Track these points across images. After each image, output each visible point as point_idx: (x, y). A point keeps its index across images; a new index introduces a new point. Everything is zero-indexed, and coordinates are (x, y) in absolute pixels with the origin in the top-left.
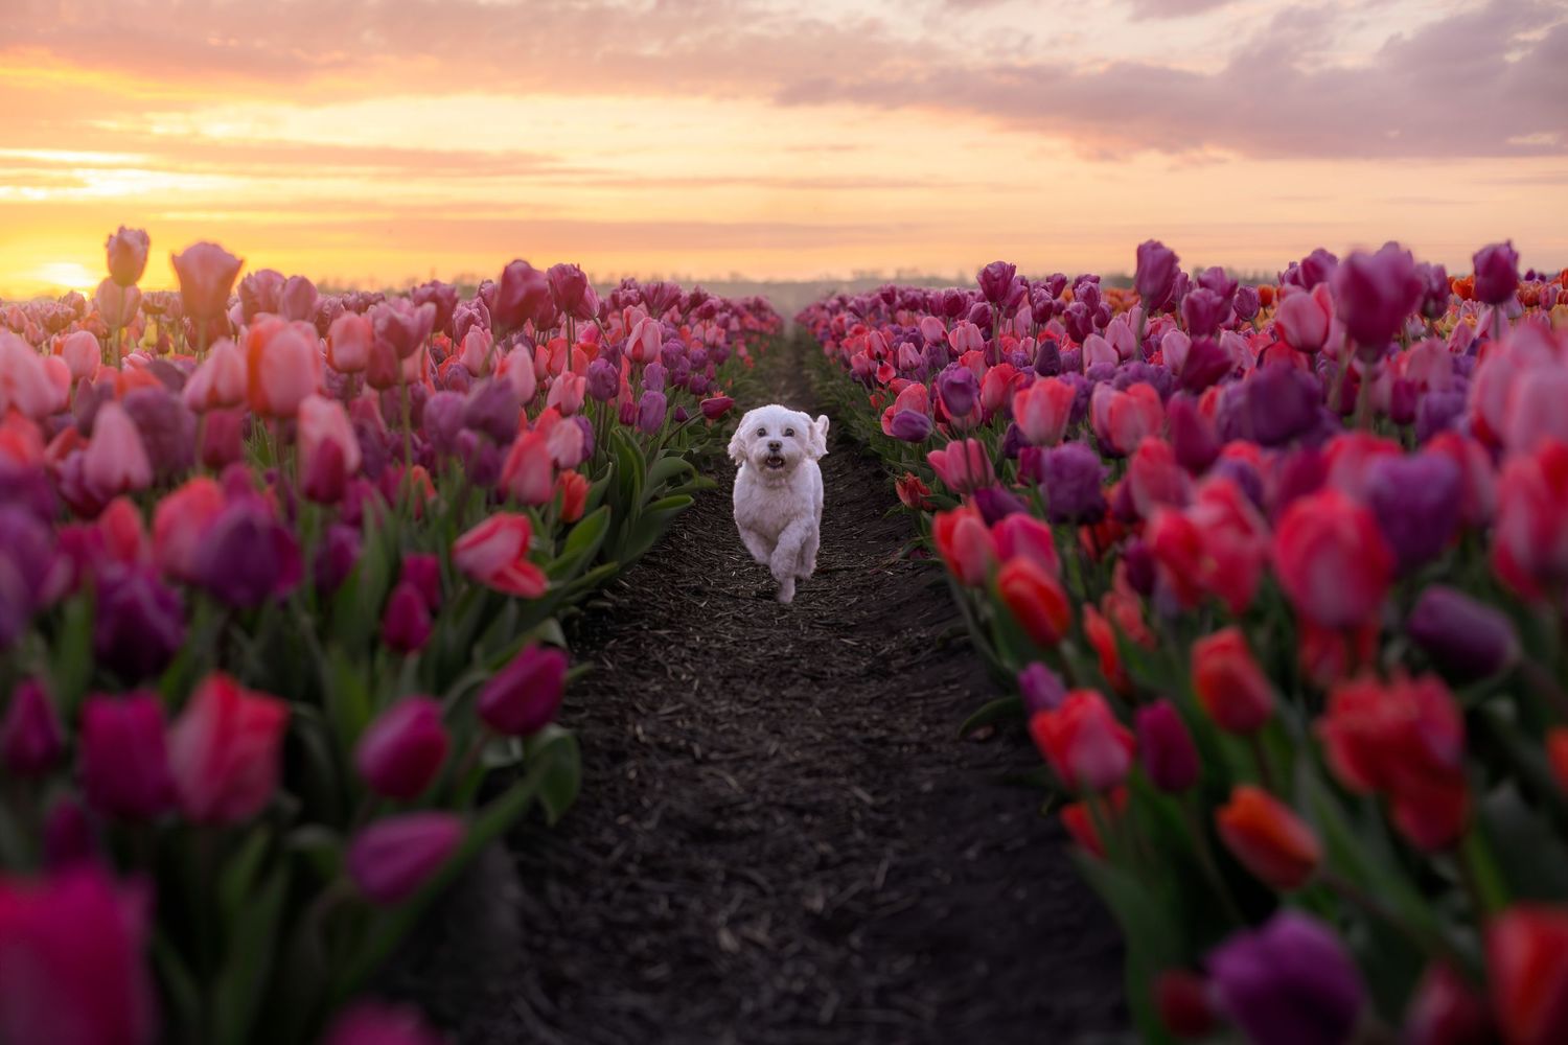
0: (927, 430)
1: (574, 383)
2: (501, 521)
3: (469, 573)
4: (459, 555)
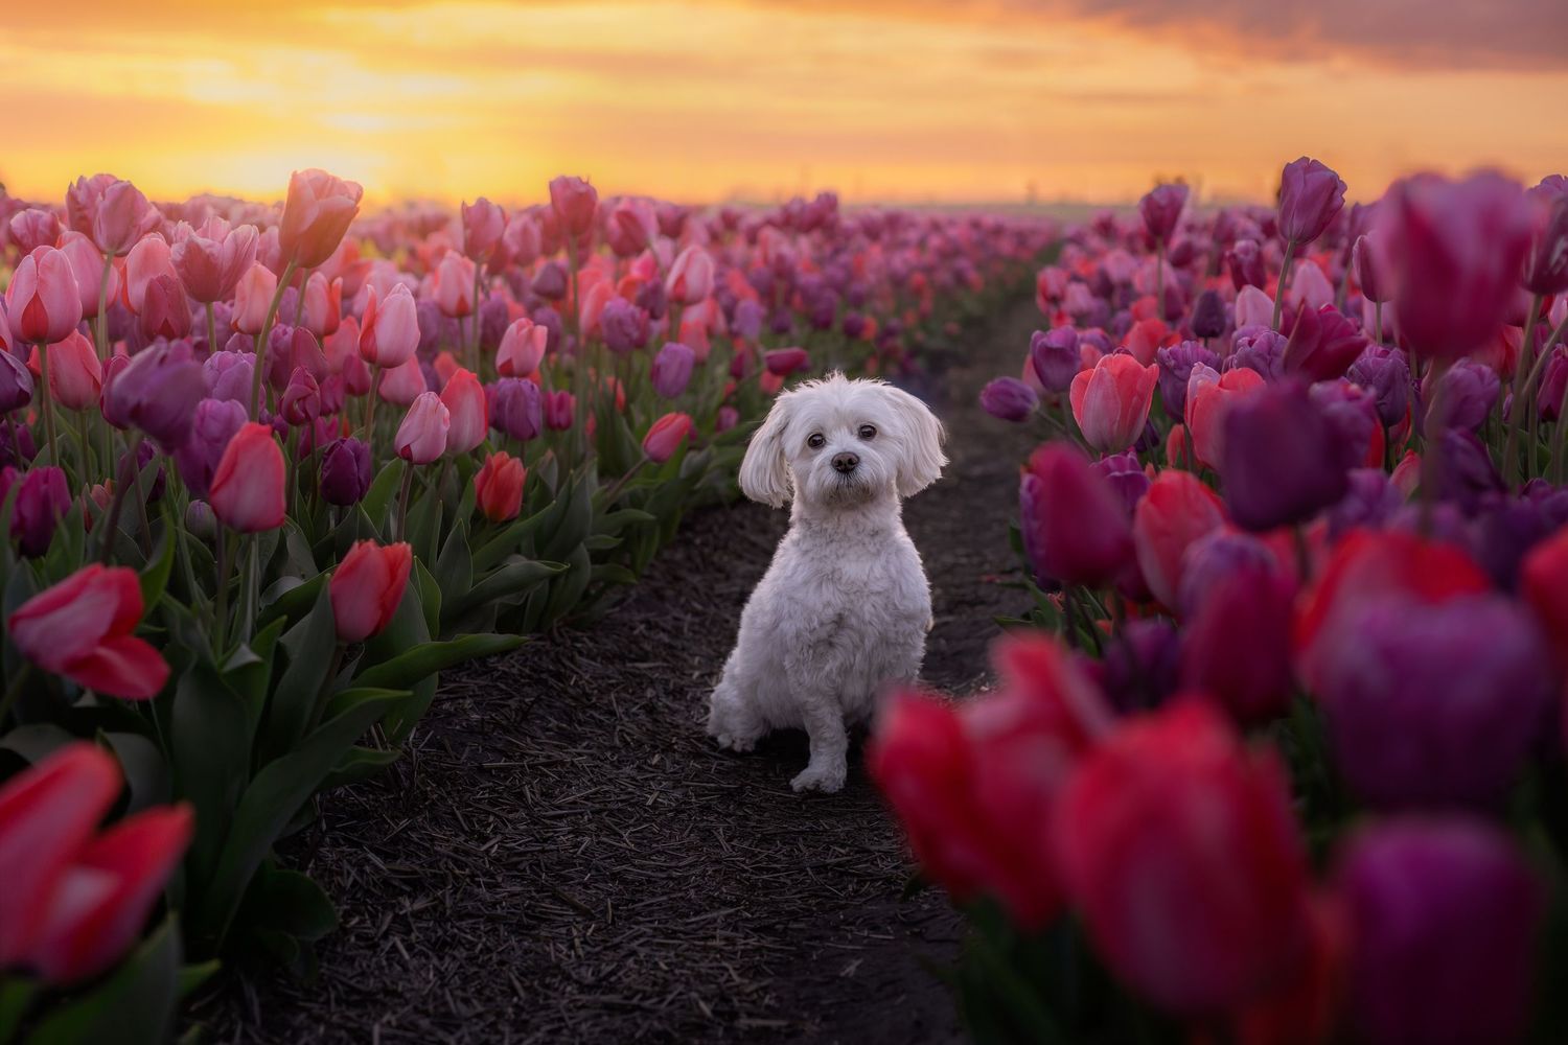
0: (1030, 406)
1: (531, 334)
2: (93, 573)
3: (32, 657)
4: (21, 626)
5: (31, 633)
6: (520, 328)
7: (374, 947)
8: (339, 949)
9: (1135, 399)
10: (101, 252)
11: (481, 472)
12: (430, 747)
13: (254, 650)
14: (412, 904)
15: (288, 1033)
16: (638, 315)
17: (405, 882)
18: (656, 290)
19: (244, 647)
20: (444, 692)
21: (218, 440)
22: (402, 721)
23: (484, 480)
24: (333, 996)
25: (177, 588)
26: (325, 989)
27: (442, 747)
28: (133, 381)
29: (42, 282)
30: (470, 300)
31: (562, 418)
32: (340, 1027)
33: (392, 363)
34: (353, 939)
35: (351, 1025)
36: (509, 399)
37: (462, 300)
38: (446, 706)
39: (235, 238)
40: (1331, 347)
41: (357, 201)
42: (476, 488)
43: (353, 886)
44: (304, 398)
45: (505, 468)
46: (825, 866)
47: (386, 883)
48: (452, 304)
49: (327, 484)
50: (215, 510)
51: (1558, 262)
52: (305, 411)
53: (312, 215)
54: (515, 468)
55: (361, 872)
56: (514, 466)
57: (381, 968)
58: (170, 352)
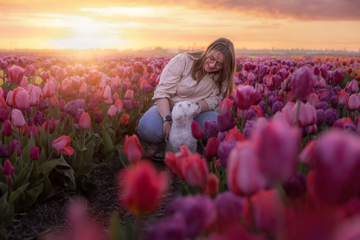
1: (131, 92)
2: (63, 137)
3: (55, 149)
4: (53, 144)
5: (55, 145)
6: (129, 91)
7: (104, 195)
8: (99, 195)
9: (229, 106)
10: (57, 80)
11: (122, 117)
12: (113, 164)
13: (86, 148)
14: (110, 188)
15: (91, 206)
16: (151, 87)
17: (109, 185)
18: (154, 81)
19: (84, 147)
20: (116, 155)
21: (80, 115)
22: (108, 159)
23: (123, 118)
24: (98, 201)
25: (74, 138)
26: (97, 200)
27: (115, 164)
28: (68, 107)
29: (49, 88)
30: (120, 84)
31: (137, 106)
32: (99, 206)
33: (107, 99)
34: (101, 193)
35: (101, 205)
36: (127, 104)
37: (119, 84)
38: (116, 157)
39: (81, 79)
40: (257, 99)
41: (101, 75)
42: (121, 120)
43: (101, 186)
44: (92, 106)
45: (126, 116)
46: (178, 183)
47: (106, 185)
48: (117, 85)
49: (96, 120)
50: (79, 126)
51: (289, 87)
52: (92, 108)
53: (94, 78)
54: (128, 116)
55: (102, 183)
56: (127, 116)
57: (105, 198)
58: (73, 102)
